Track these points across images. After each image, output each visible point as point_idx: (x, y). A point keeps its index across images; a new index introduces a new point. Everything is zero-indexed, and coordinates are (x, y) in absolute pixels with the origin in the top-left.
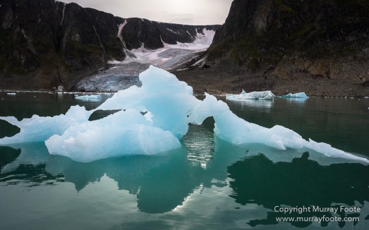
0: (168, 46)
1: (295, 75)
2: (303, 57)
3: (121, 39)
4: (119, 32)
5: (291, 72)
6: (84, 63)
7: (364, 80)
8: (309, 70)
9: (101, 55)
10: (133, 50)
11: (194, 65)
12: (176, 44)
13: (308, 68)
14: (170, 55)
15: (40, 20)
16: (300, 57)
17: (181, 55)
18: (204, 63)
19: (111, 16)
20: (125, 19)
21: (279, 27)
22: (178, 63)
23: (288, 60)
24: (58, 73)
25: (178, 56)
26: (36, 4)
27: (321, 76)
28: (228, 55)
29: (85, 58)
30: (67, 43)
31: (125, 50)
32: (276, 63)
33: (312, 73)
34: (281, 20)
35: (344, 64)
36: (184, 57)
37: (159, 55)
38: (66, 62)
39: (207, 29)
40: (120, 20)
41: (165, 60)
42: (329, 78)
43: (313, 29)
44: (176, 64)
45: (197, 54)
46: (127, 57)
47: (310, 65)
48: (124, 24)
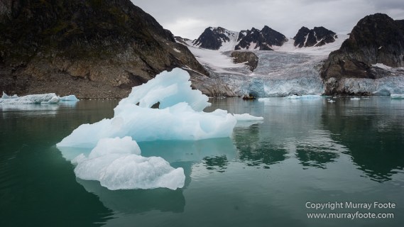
1: (53, 76)
2: (61, 56)
5: (49, 72)
7: (120, 83)
8: (68, 70)
13: (68, 68)
16: (57, 55)
21: (29, 17)
23: (44, 58)
27: (82, 78)
32: (28, 60)
33: (73, 74)
34: (31, 9)
35: (102, 67)
42: (90, 80)
43: (70, 27)
47: (69, 66)
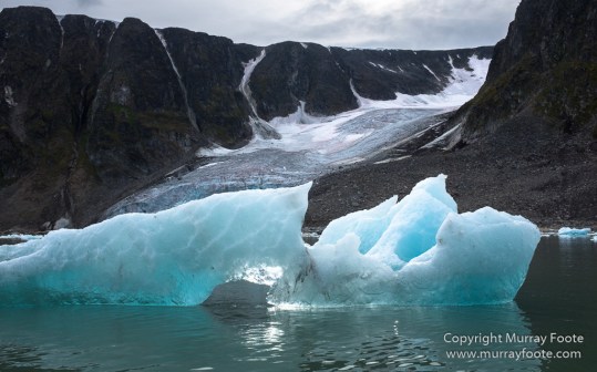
0: (369, 105)
3: (247, 94)
4: (245, 78)
6: (136, 159)
9: (180, 135)
10: (276, 120)
11: (429, 145)
12: (394, 98)
14: (369, 126)
15: (48, 63)
17: (400, 123)
18: (458, 138)
19: (226, 42)
20: (261, 48)
22: (386, 144)
24: (67, 186)
25: (389, 126)
26: (49, 29)
28: (528, 106)
29: (139, 145)
30: (98, 110)
31: (253, 121)
36: (405, 127)
37: (341, 128)
38: (92, 157)
39: (480, 58)
40: (248, 51)
41: (352, 138)
44: (379, 147)
45: (442, 116)
46: (257, 137)
48: (259, 60)
